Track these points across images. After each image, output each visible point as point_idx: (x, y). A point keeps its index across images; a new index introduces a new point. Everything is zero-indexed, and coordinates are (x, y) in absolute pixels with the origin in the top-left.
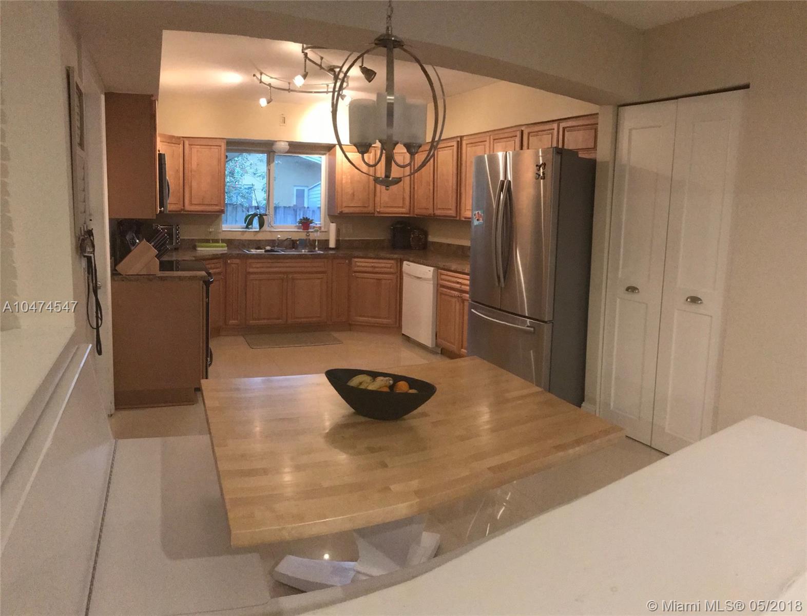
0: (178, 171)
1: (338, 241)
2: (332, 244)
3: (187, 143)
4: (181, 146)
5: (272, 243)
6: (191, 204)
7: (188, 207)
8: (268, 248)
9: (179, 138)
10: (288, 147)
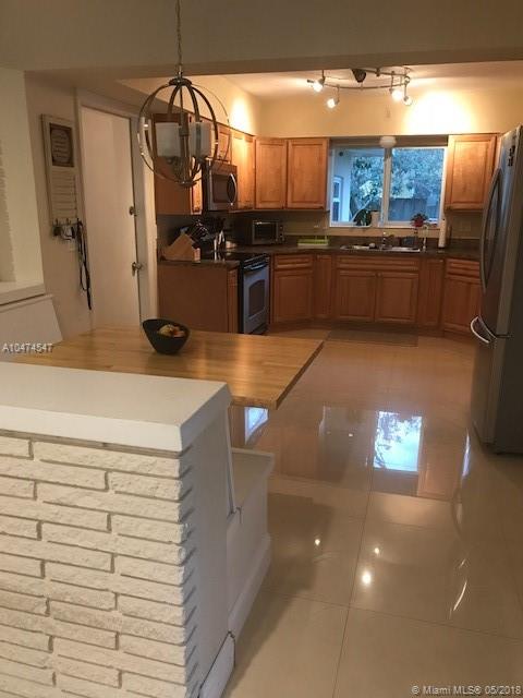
0: (279, 171)
1: (448, 240)
2: (441, 244)
3: (290, 144)
4: (285, 147)
5: (378, 240)
6: (293, 202)
7: (289, 205)
8: (372, 245)
9: (282, 139)
10: (394, 142)
